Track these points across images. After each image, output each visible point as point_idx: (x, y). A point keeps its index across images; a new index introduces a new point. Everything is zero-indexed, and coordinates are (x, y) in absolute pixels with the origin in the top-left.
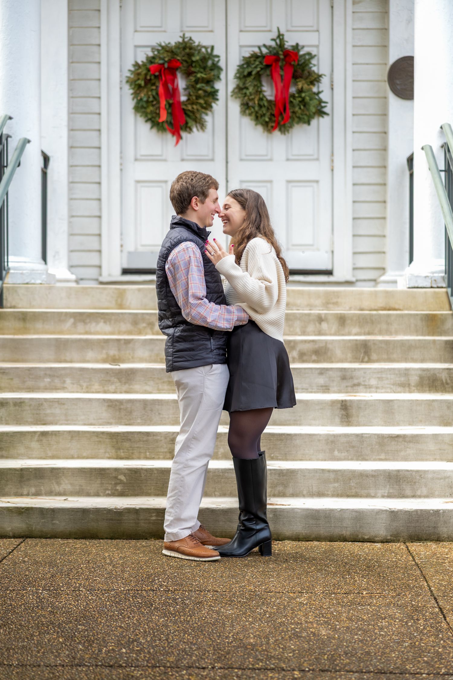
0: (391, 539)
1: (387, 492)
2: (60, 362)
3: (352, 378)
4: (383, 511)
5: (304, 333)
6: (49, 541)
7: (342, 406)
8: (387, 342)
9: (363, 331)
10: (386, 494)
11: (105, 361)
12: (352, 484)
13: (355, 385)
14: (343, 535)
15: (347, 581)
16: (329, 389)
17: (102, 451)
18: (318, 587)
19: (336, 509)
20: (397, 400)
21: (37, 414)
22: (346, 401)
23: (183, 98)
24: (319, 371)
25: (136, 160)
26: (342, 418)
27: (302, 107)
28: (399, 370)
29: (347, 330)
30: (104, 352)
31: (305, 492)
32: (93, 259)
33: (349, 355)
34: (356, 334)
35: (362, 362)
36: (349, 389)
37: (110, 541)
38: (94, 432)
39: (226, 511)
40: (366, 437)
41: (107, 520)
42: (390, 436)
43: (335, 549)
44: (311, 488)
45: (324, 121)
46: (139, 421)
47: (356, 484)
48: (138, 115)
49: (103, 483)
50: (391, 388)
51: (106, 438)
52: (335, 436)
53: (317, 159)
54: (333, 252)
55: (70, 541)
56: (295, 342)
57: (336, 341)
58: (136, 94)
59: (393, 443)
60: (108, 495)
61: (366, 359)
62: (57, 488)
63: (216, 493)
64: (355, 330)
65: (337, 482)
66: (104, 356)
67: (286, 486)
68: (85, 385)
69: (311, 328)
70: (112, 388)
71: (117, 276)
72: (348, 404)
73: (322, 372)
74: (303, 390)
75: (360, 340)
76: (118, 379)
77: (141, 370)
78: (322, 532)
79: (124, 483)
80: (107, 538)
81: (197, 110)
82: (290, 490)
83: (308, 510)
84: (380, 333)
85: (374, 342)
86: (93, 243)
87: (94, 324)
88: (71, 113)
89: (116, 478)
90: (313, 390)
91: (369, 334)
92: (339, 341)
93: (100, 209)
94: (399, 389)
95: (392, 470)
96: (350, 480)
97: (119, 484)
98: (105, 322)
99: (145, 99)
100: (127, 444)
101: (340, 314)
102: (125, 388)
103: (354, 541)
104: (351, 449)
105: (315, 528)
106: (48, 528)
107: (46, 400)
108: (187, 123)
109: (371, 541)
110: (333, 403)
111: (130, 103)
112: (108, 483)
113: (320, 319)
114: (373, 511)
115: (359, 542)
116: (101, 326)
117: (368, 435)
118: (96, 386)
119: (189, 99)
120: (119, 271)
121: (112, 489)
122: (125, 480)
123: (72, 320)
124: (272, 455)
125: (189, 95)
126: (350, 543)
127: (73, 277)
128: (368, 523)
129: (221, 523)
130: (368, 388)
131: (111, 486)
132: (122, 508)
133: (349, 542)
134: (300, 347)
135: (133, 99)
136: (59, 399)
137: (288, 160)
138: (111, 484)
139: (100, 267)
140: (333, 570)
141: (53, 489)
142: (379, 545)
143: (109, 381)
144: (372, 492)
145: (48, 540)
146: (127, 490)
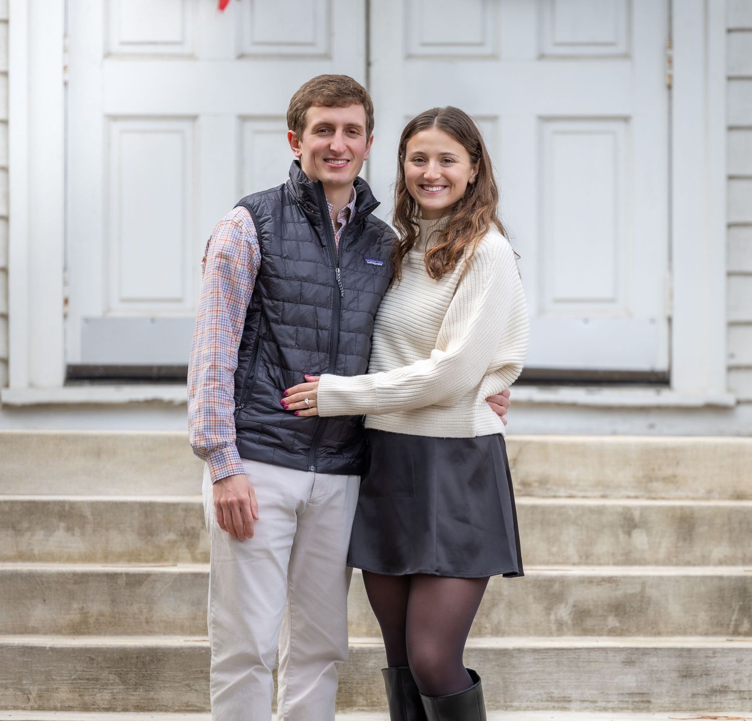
3: (706, 673)
5: (586, 559)
9: (739, 554)
13: (714, 692)
16: (649, 702)
24: (623, 656)
25: (108, 55)
29: (698, 551)
30: (75, 606)
33: (703, 616)
34: (721, 563)
35: (736, 633)
36: (700, 701)
53: (626, 56)
54: (670, 320)
56: (564, 582)
57: (669, 578)
61: (746, 626)
64: (720, 551)
66: (75, 616)
68: (34, 690)
69: (604, 545)
70: (103, 697)
71: (52, 386)
73: (632, 657)
74: (586, 704)
75: (729, 578)
76: (119, 675)
77: (177, 652)
87: (40, 535)
90: (610, 705)
92: (676, 580)
93: (6, 196)
98: (69, 529)
101: (682, 508)
102: (135, 697)
113: (629, 522)
118: (63, 693)
120: (60, 375)
134: (577, 595)
137: (542, 57)
139: (4, 362)
143: (97, 679)
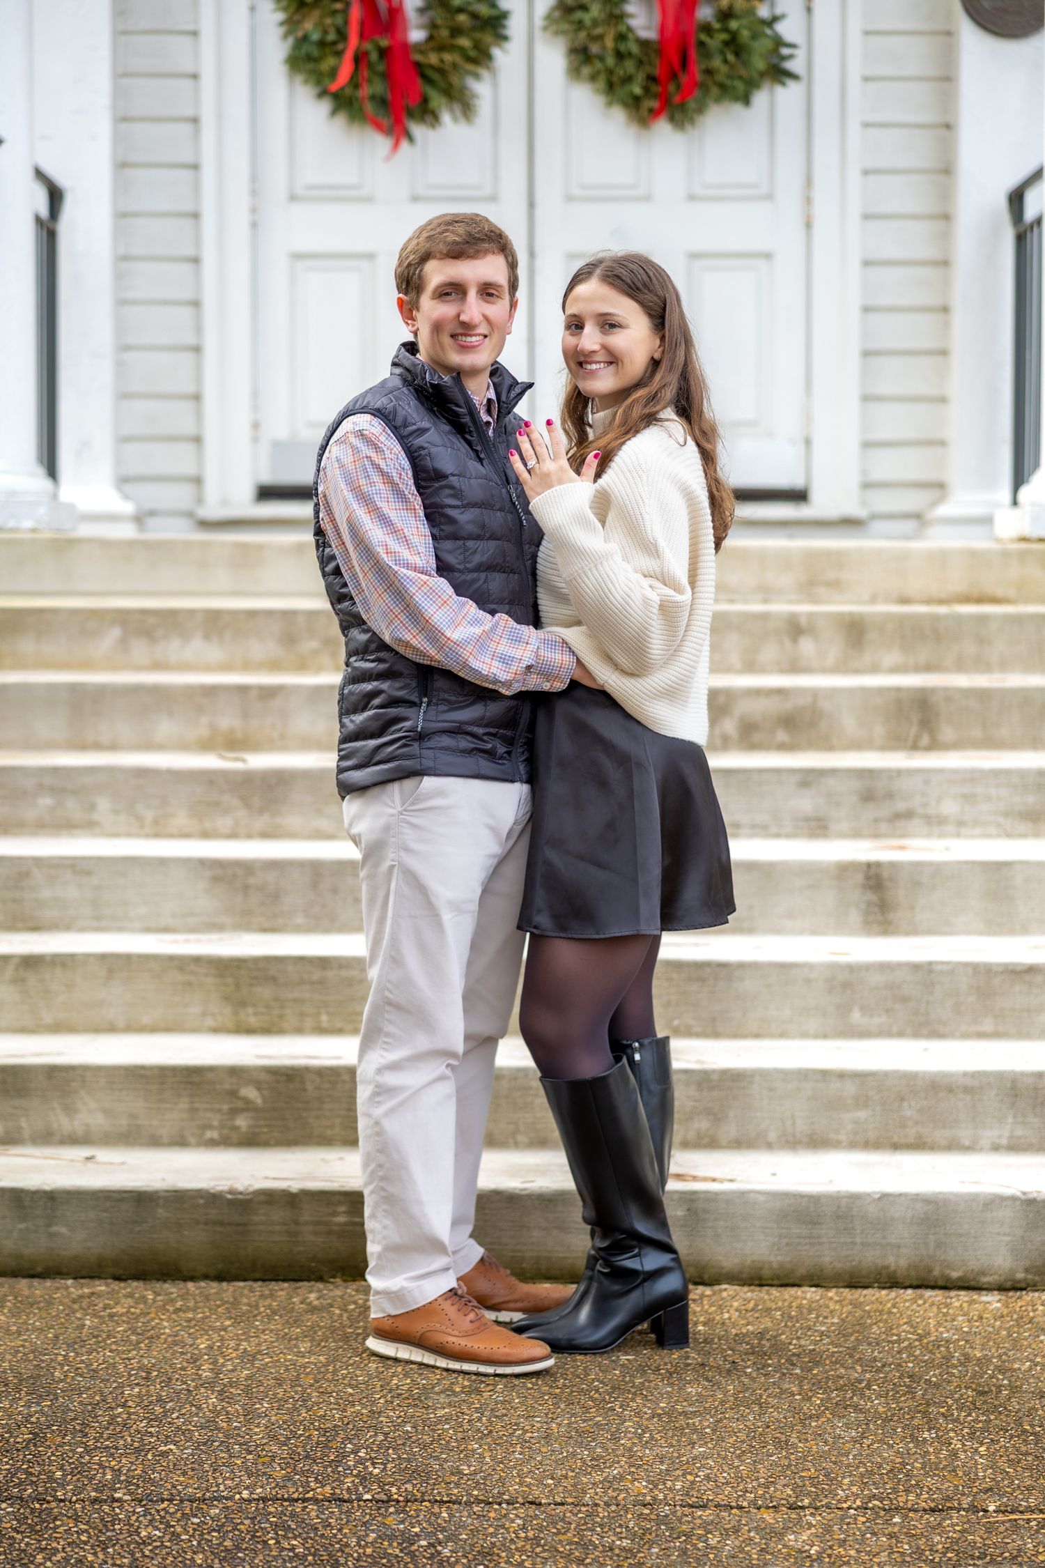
0: (1025, 1279)
1: (1006, 1133)
2: (83, 747)
3: (890, 796)
4: (1002, 1199)
5: (750, 667)
6: (40, 1288)
7: (868, 878)
8: (983, 695)
9: (911, 661)
10: (1004, 1142)
11: (206, 746)
12: (908, 1113)
13: (898, 816)
14: (887, 1267)
15: (927, 1453)
16: (826, 827)
17: (195, 1010)
18: (846, 1481)
19: (869, 1195)
20: (1021, 862)
21: (14, 901)
22: (878, 865)
23: (416, 35)
24: (797, 777)
25: (293, 198)
26: (867, 913)
27: (731, 57)
28: (1022, 773)
29: (868, 657)
30: (204, 720)
31: (772, 1136)
32: (179, 460)
33: (879, 731)
34: (894, 670)
35: (915, 747)
36: (883, 827)
37: (213, 1287)
38: (171, 958)
39: (550, 1200)
40: (942, 972)
41: (206, 1224)
42: (1010, 968)
43: (870, 1317)
44: (789, 1122)
45: (787, 96)
46: (300, 920)
47: (920, 1111)
48: (299, 79)
49: (196, 1110)
50: (999, 825)
51: (206, 975)
52: (852, 968)
53: (769, 197)
54: (808, 442)
55: (101, 1287)
56: (730, 693)
57: (842, 689)
58: (291, 24)
59: (1017, 988)
60: (213, 1144)
61: (925, 740)
62: (64, 1123)
63: (520, 1138)
64: (891, 657)
65: (866, 1106)
66: (203, 731)
67: (717, 1117)
68: (149, 815)
69: (769, 653)
70: (225, 823)
71: (244, 504)
72: (885, 874)
73: (808, 778)
74: (757, 830)
75: (908, 690)
76: (243, 799)
77: (305, 775)
78: (827, 1260)
79: (256, 1110)
80: (206, 1277)
81: (455, 66)
82: (730, 1130)
83: (785, 1195)
84: (960, 666)
85: (949, 694)
86: (179, 418)
87: (175, 643)
88: (121, 75)
89: (233, 1094)
91: (929, 668)
92: (851, 691)
93: (199, 329)
94: (1022, 827)
95: (1023, 1074)
96: (902, 1099)
97: (243, 1110)
98: (207, 637)
99: (315, 36)
100: (265, 992)
101: (851, 614)
102: (260, 823)
103: (922, 1283)
104: (898, 1006)
105: (807, 1247)
106: (37, 1246)
107: (38, 861)
108: (425, 100)
109: (970, 1285)
110: (844, 870)
111: (276, 48)
112: (212, 1110)
113: (796, 629)
114: (973, 1200)
115: (933, 1287)
116: (197, 648)
117: (945, 968)
118: (181, 819)
119: (431, 38)
120: (248, 493)
121: (222, 1127)
122: (259, 1101)
123: (116, 632)
124: (676, 1023)
125: (433, 26)
126: (910, 1291)
127: (128, 508)
128: (961, 1235)
129: (536, 1234)
130: (936, 824)
131: (218, 1116)
132: (251, 1189)
133: (906, 1288)
134: (744, 707)
135: (285, 36)
136: (75, 858)
137: (692, 198)
138: (220, 1111)
139: (198, 481)
140: (881, 1409)
141: (55, 1126)
142: (993, 1300)
143: (218, 804)
144: (965, 1135)
145: (36, 1282)
146: (265, 1130)
